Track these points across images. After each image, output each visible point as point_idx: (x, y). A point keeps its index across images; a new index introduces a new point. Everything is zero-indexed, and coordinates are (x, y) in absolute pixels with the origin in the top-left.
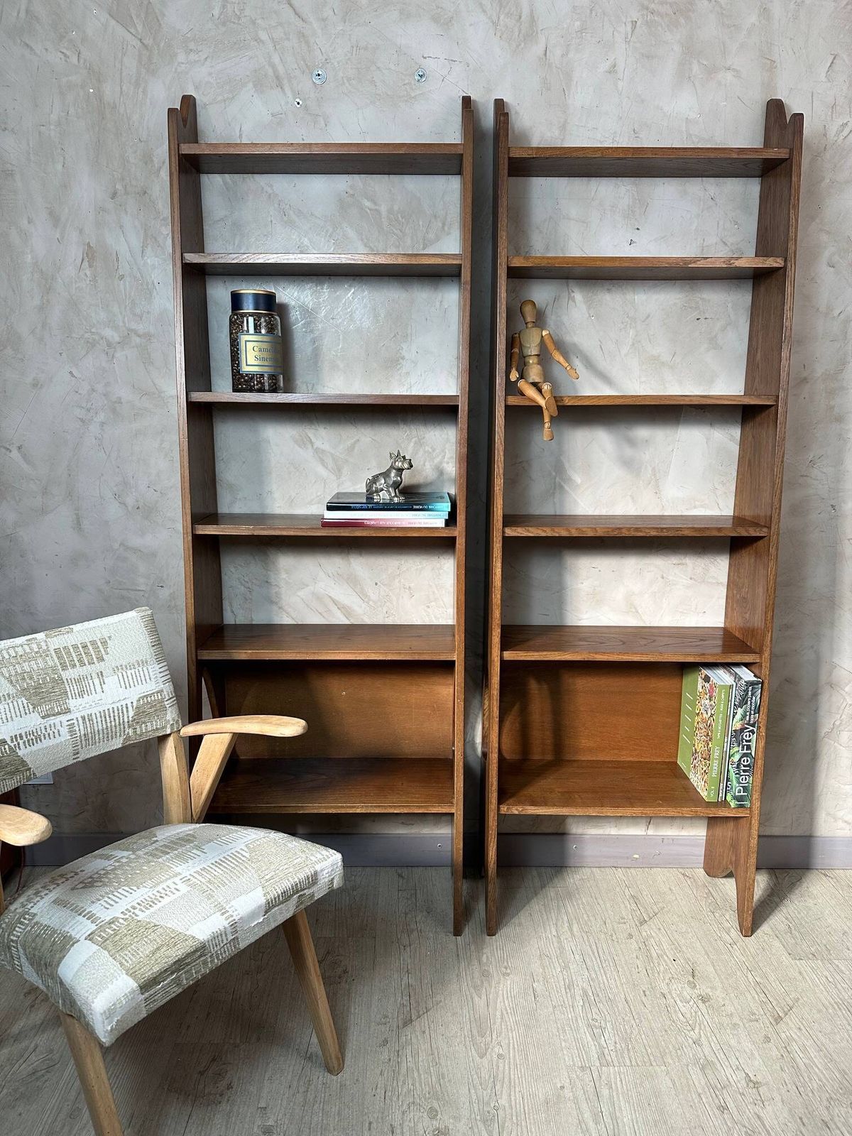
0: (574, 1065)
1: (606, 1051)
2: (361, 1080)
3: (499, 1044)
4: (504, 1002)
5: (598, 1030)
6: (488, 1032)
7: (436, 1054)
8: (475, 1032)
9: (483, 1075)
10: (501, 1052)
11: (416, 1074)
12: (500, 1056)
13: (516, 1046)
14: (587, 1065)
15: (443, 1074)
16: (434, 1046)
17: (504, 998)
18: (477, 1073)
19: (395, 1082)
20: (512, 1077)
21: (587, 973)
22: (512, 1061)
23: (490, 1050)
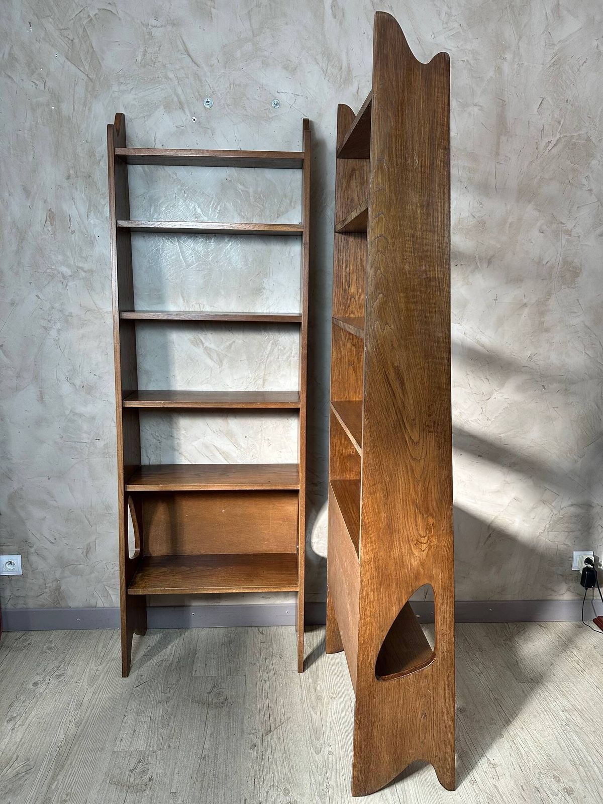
2: (238, 771)
3: (329, 744)
6: (322, 737)
7: (288, 752)
8: (313, 738)
9: (319, 766)
10: (330, 750)
11: (275, 767)
12: (330, 753)
13: (340, 746)
15: (292, 766)
16: (286, 747)
17: (331, 714)
18: (315, 764)
19: (261, 772)
20: (338, 766)
22: (337, 755)
23: (323, 749)
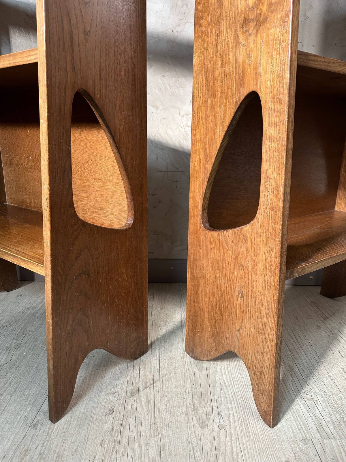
0: (295, 437)
1: (324, 424)
2: (79, 450)
3: (219, 414)
4: (222, 376)
5: (310, 402)
6: (209, 403)
7: (159, 423)
8: (197, 403)
9: (205, 447)
10: (222, 422)
11: (137, 445)
12: (221, 427)
13: (236, 417)
14: (308, 438)
15: (164, 445)
16: (158, 415)
17: (222, 373)
18: (198, 445)
19: (114, 453)
20: (234, 449)
21: (290, 353)
22: (233, 432)
23: (211, 420)
